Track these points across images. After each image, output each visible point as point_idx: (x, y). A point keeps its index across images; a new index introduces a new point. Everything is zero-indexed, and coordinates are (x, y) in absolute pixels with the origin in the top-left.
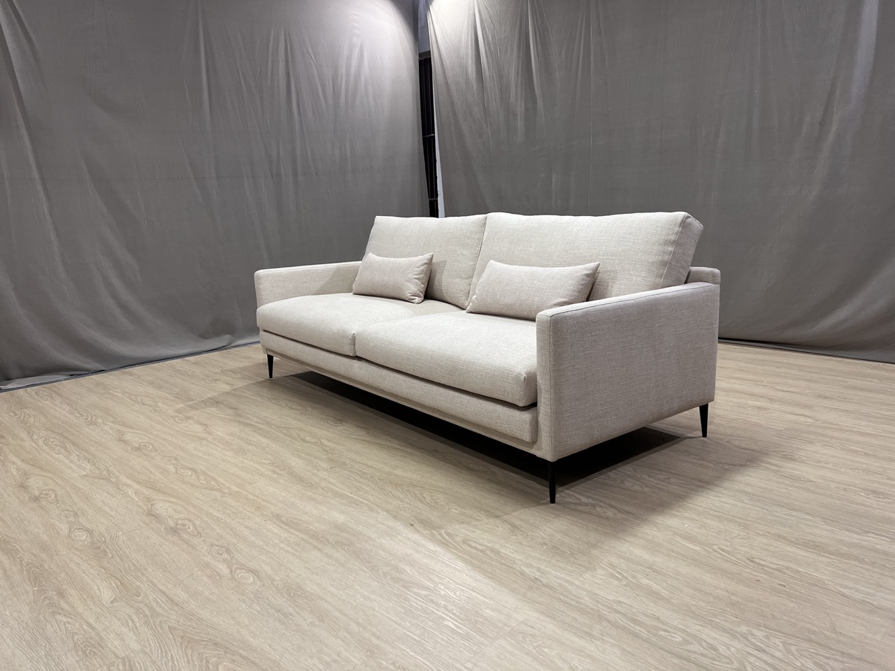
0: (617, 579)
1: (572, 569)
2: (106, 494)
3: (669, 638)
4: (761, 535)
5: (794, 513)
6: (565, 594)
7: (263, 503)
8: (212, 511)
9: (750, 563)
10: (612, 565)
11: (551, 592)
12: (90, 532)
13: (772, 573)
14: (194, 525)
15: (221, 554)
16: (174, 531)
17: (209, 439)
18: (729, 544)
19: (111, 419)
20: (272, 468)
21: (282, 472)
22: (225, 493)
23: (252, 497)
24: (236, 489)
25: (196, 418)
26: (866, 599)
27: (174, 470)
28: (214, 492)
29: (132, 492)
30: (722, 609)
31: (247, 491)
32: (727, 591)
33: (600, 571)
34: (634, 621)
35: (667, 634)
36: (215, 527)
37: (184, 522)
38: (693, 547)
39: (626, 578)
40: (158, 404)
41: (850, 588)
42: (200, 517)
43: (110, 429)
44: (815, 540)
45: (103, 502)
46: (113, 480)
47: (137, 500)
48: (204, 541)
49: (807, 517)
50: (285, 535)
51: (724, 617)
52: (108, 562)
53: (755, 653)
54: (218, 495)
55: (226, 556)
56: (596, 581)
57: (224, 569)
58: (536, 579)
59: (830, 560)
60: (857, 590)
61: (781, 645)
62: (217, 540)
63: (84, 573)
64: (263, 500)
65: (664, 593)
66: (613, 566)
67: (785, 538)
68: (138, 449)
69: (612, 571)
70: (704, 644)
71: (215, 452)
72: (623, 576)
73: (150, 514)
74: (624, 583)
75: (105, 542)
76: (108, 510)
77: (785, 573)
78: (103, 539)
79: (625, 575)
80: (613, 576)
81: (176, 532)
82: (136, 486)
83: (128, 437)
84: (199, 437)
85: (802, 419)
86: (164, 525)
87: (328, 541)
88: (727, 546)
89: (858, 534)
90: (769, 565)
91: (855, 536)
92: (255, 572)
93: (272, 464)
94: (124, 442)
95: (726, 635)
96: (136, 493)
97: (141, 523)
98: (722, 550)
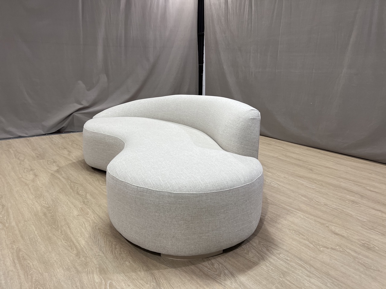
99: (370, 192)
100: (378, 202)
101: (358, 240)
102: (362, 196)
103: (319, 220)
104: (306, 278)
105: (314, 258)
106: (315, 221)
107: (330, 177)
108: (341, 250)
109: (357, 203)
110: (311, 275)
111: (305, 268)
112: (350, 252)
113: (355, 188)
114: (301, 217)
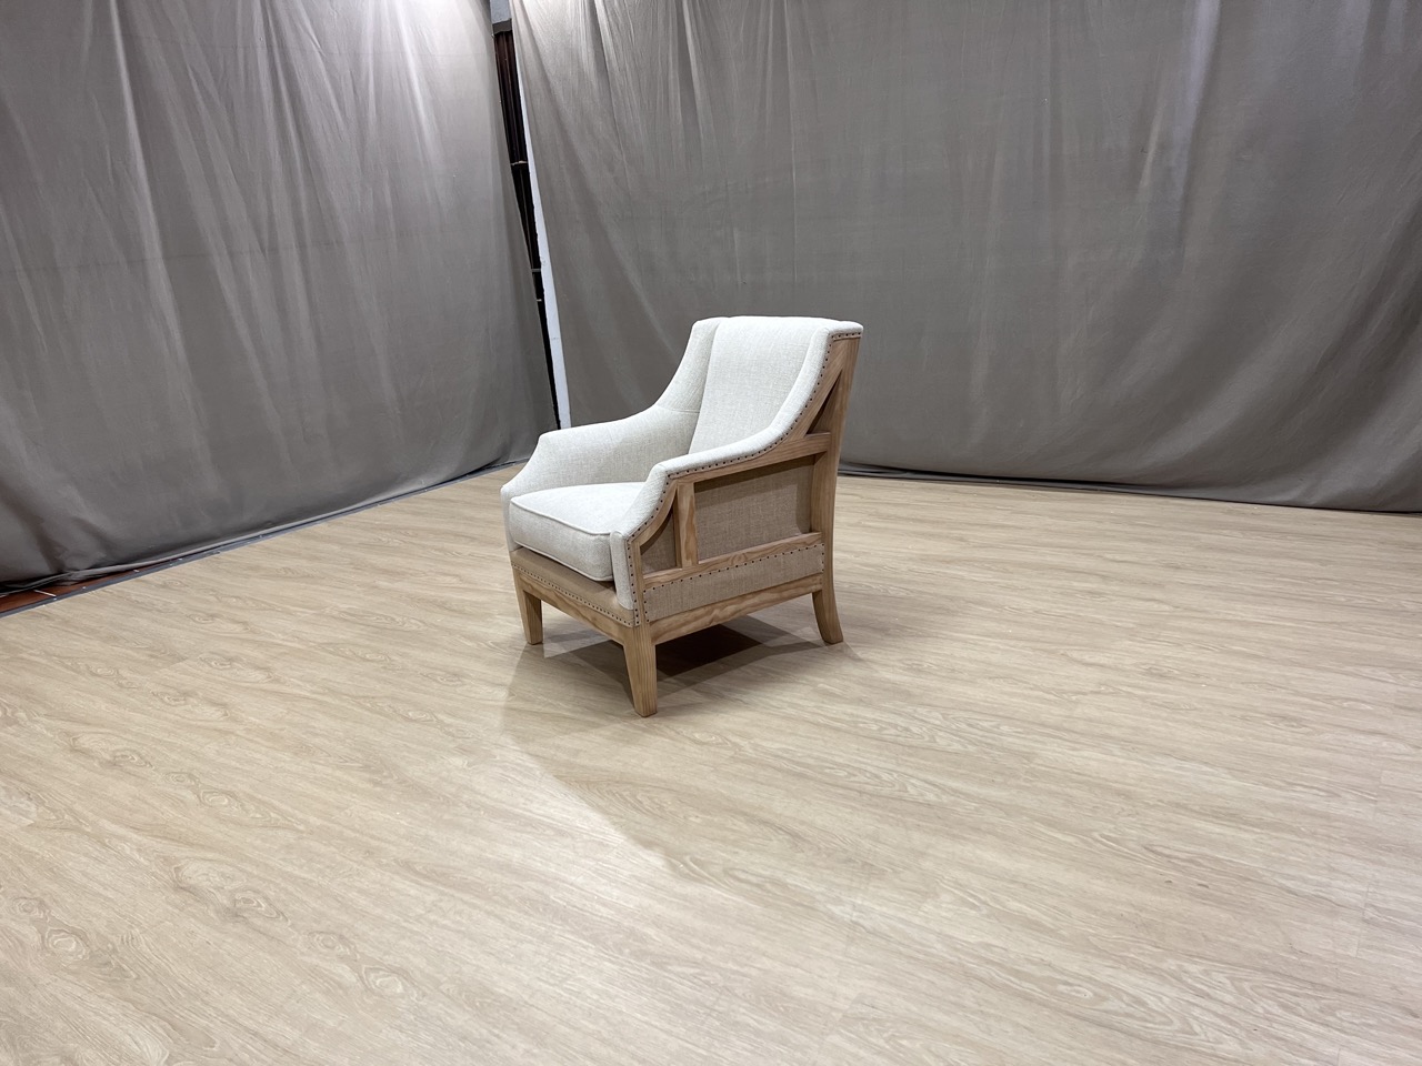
0: (973, 907)
1: (902, 898)
2: (84, 859)
3: (1074, 994)
4: (1153, 806)
5: (1187, 765)
6: (906, 942)
7: (375, 843)
8: (289, 869)
9: (1151, 855)
10: (958, 885)
11: (883, 942)
12: (80, 935)
13: (1184, 867)
14: (266, 899)
15: (333, 948)
16: (234, 914)
17: (238, 732)
18: (1112, 826)
19: (44, 712)
20: (368, 776)
21: (389, 781)
22: (302, 832)
23: (353, 835)
24: (319, 822)
25: (201, 694)
26: (1320, 894)
27: (194, 797)
28: (281, 833)
29: (132, 849)
30: (1132, 936)
31: (339, 824)
32: (1133, 906)
33: (945, 897)
34: (1017, 974)
35: (1069, 988)
36: (305, 898)
37: (246, 896)
38: (1064, 839)
39: (985, 903)
40: (121, 672)
41: (1293, 878)
42: (271, 882)
43: (47, 729)
44: (1227, 806)
45: (85, 874)
46: (88, 830)
47: (146, 863)
48: (293, 926)
49: (1205, 768)
50: (432, 897)
51: (1140, 948)
52: (134, 989)
53: (1197, 1000)
54: (291, 837)
55: (341, 949)
56: (944, 914)
57: (346, 974)
58: (856, 923)
59: (1255, 837)
60: (1305, 881)
61: (1227, 982)
62: (315, 921)
63: (96, 1014)
64: (372, 837)
65: (1047, 921)
66: (961, 885)
67: (1185, 807)
68: (113, 764)
69: (961, 894)
70: (1125, 998)
71: (259, 756)
72: (979, 900)
73: (180, 887)
74: (985, 912)
75: (114, 951)
76: (101, 890)
77: (1200, 865)
78: (110, 945)
79: (982, 898)
80: (964, 902)
81: (237, 916)
82: (134, 836)
83: (86, 741)
84: (219, 731)
85: (1155, 606)
86: (211, 907)
87: (505, 898)
88: (1110, 831)
89: (1280, 788)
90: (1176, 854)
91: (1278, 792)
92: (402, 973)
93: (366, 768)
94: (85, 753)
95: (1151, 978)
96: (139, 850)
97: (170, 908)
98: (1108, 838)
99: (1116, 565)
100: (1143, 583)
101: (1135, 665)
102: (1104, 577)
103: (1039, 645)
104: (1071, 752)
105: (1066, 717)
106: (1034, 649)
107: (1013, 549)
108: (1111, 690)
109: (1100, 594)
110: (1077, 746)
111: (1060, 738)
112: (1129, 690)
113: (1082, 563)
114: (998, 649)
